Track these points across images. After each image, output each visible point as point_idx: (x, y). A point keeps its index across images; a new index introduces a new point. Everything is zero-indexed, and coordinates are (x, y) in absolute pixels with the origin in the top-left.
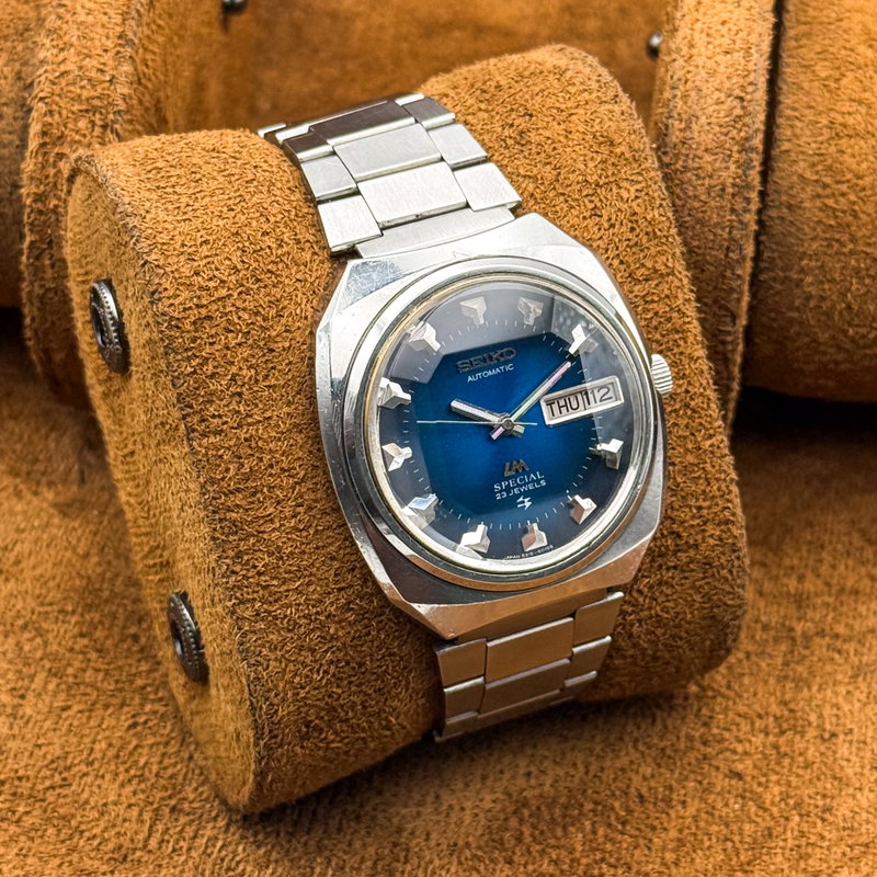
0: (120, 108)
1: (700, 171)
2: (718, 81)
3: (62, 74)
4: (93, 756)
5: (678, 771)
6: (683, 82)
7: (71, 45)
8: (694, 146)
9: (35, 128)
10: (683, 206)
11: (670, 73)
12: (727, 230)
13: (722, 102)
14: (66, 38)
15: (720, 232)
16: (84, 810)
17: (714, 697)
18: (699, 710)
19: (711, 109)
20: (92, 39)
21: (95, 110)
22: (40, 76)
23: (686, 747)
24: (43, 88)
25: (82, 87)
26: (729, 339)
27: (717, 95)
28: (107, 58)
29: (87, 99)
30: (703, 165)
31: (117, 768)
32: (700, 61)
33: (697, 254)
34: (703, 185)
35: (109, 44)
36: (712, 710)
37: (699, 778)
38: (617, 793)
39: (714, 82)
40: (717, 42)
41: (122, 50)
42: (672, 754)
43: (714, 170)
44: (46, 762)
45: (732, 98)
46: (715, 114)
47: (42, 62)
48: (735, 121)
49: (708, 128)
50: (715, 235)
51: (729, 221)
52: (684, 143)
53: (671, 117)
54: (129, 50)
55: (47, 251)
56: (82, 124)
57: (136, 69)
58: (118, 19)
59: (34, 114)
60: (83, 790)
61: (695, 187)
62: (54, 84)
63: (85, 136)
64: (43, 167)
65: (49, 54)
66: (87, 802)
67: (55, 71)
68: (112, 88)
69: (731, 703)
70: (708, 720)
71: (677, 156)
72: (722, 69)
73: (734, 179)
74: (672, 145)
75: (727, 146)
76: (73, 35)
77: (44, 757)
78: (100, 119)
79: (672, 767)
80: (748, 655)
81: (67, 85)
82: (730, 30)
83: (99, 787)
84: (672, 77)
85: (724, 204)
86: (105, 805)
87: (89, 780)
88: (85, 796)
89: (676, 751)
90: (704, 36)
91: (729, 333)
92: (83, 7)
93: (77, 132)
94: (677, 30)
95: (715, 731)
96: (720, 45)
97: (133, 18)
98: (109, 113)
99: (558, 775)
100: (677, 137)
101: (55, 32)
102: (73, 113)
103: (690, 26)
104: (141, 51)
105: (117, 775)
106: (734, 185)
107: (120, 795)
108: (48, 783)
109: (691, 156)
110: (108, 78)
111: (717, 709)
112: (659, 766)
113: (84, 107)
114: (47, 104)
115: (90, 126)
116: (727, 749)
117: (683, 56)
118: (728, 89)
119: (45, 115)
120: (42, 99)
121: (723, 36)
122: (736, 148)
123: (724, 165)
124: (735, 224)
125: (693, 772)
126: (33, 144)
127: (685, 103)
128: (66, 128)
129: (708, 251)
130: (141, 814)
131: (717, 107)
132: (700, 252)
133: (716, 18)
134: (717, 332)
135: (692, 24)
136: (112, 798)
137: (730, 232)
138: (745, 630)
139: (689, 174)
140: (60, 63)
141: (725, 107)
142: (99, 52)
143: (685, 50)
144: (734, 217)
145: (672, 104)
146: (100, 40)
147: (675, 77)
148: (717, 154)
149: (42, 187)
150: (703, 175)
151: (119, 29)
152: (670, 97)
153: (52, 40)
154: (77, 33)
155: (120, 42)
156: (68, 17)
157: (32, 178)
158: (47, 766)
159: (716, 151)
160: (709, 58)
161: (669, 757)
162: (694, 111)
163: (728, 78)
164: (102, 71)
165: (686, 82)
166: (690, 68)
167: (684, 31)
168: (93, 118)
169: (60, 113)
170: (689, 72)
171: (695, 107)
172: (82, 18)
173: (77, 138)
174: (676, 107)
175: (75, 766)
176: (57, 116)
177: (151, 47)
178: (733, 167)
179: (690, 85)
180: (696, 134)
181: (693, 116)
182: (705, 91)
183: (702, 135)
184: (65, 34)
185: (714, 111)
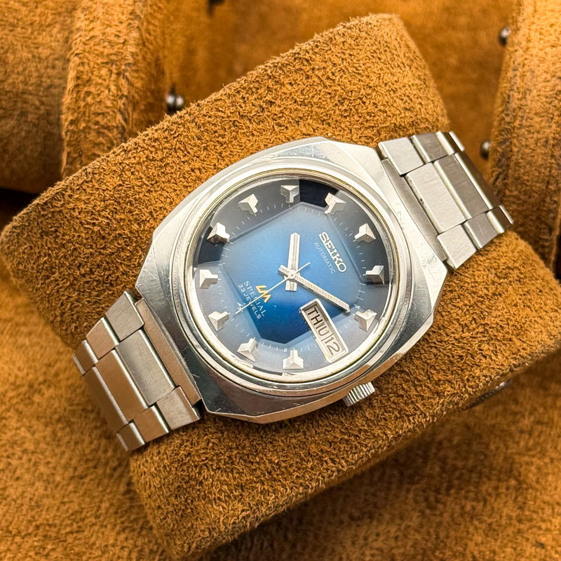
0: (129, 61)
1: (531, 128)
2: (546, 66)
3: (91, 38)
4: (100, 512)
5: (499, 540)
6: (522, 65)
7: (98, 18)
8: (527, 111)
9: (72, 74)
10: (518, 151)
11: (513, 59)
12: (548, 169)
13: (548, 81)
14: (95, 14)
15: (543, 170)
16: (92, 549)
17: (527, 489)
18: (516, 498)
19: (540, 85)
20: (112, 15)
21: (112, 62)
22: (76, 39)
23: (506, 523)
24: (78, 47)
25: (104, 47)
26: (547, 244)
27: (545, 75)
28: (122, 27)
29: (108, 55)
30: (533, 124)
31: (116, 521)
32: (534, 51)
33: (526, 185)
34: (532, 138)
35: (124, 18)
36: (526, 498)
37: (514, 546)
38: (457, 554)
39: (544, 67)
40: (546, 39)
41: (132, 22)
42: (497, 528)
43: (541, 128)
44: (68, 515)
45: (555, 78)
47: (78, 29)
48: (557, 94)
49: (537, 98)
50: (539, 173)
51: (550, 163)
52: (520, 108)
53: (512, 90)
54: (137, 22)
55: (78, 159)
56: (104, 72)
57: (141, 36)
58: (131, 1)
59: (71, 64)
60: (92, 535)
61: (526, 139)
62: (85, 44)
63: (105, 80)
64: (77, 101)
65: (83, 24)
66: (94, 544)
67: (86, 36)
68: (125, 47)
69: (538, 494)
70: (522, 505)
71: (515, 117)
72: (549, 57)
73: (554, 134)
74: (512, 110)
75: (551, 111)
76: (100, 12)
77: (67, 511)
78: (116, 69)
79: (496, 537)
80: (552, 460)
81: (94, 45)
82: (556, 30)
83: (103, 533)
84: (514, 63)
85: (547, 151)
86: (106, 546)
87: (96, 528)
88: (93, 539)
89: (499, 526)
90: (537, 34)
91: (547, 240)
93: (100, 77)
94: (519, 30)
95: (527, 513)
96: (548, 41)
98: (122, 65)
99: (417, 540)
100: (516, 104)
101: (87, 9)
102: (98, 64)
103: (528, 27)
104: (145, 24)
105: (115, 525)
106: (554, 139)
107: (116, 540)
108: (68, 529)
109: (525, 118)
110: (122, 41)
111: (529, 497)
112: (487, 535)
113: (105, 61)
114: (80, 58)
115: (108, 73)
116: (535, 526)
117: (522, 48)
118: (553, 72)
119: (79, 65)
120: (77, 55)
121: (551, 35)
122: (556, 113)
123: (547, 124)
124: (554, 166)
125: (511, 541)
126: (70, 85)
127: (523, 80)
128: (92, 74)
129: (534, 183)
130: (130, 553)
131: (544, 84)
132: (529, 184)
133: (546, 22)
134: (537, 239)
135: (530, 26)
136: (111, 542)
137: (550, 171)
138: (550, 443)
139: (523, 130)
140: (90, 31)
141: (550, 84)
142: (117, 23)
143: (524, 44)
144: (553, 161)
145: (513, 81)
146: (118, 15)
147: (516, 63)
148: (543, 117)
149: (76, 114)
150: (532, 131)
151: (130, 8)
152: (512, 76)
153: (85, 15)
154: (102, 10)
155: (131, 17)
157: (69, 109)
158: (68, 517)
159: (543, 114)
160: (541, 50)
161: (494, 530)
162: (529, 86)
163: (553, 64)
164: (118, 36)
165: (524, 66)
166: (527, 57)
167: (524, 30)
168: (111, 68)
169: (89, 64)
170: (526, 59)
171: (529, 83)
173: (100, 81)
174: (516, 83)
175: (87, 518)
176: (86, 67)
177: (153, 21)
178: (554, 126)
179: (526, 68)
180: (529, 102)
181: (528, 89)
182: (536, 72)
183: (534, 103)
184: (94, 11)
185: (542, 87)
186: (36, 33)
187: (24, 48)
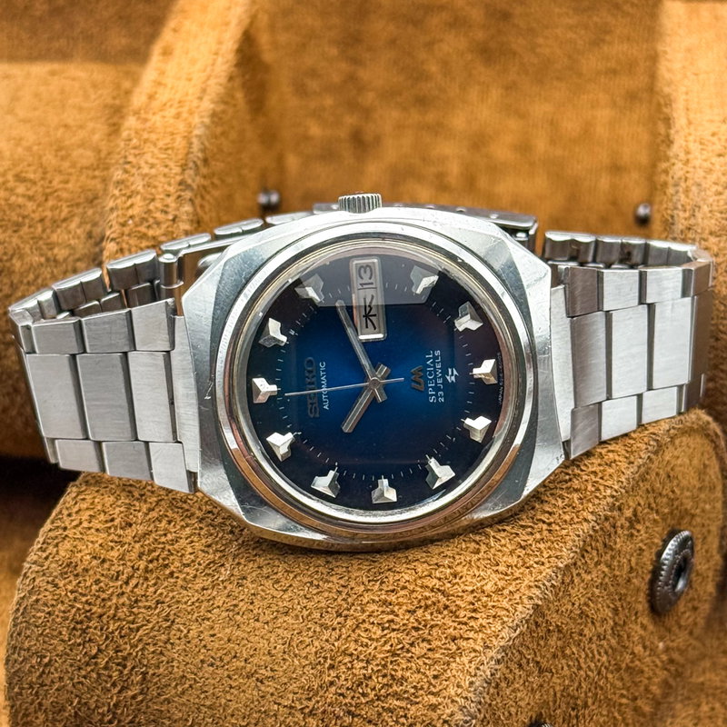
6: (683, 180)
7: (138, 193)
8: (699, 231)
11: (670, 175)
19: (711, 199)
20: (155, 187)
22: (111, 221)
24: (114, 230)
25: (149, 227)
27: (714, 188)
28: (169, 201)
35: (172, 189)
39: (713, 177)
41: (183, 194)
46: (716, 203)
49: (709, 215)
52: (690, 229)
53: (676, 208)
54: (189, 194)
57: (195, 210)
58: (177, 170)
59: (106, 254)
62: (124, 226)
65: (118, 201)
68: (175, 225)
76: (139, 185)
84: (673, 178)
92: (146, 163)
97: (191, 168)
100: (683, 225)
101: (122, 183)
104: (199, 197)
110: (171, 217)
120: (113, 239)
131: (716, 198)
140: (128, 208)
142: (162, 196)
143: (682, 156)
145: (675, 198)
146: (163, 187)
147: (676, 178)
151: (179, 178)
152: (673, 193)
153: (121, 190)
154: (142, 183)
155: (181, 187)
156: (134, 171)
160: (705, 160)
162: (697, 202)
164: (166, 213)
170: (688, 172)
171: (697, 199)
172: (146, 170)
174: (679, 200)
179: (690, 182)
180: (700, 220)
181: (695, 206)
182: (704, 185)
183: (705, 221)
184: (132, 184)
185: (714, 201)
186: (48, 231)
187: (34, 251)
